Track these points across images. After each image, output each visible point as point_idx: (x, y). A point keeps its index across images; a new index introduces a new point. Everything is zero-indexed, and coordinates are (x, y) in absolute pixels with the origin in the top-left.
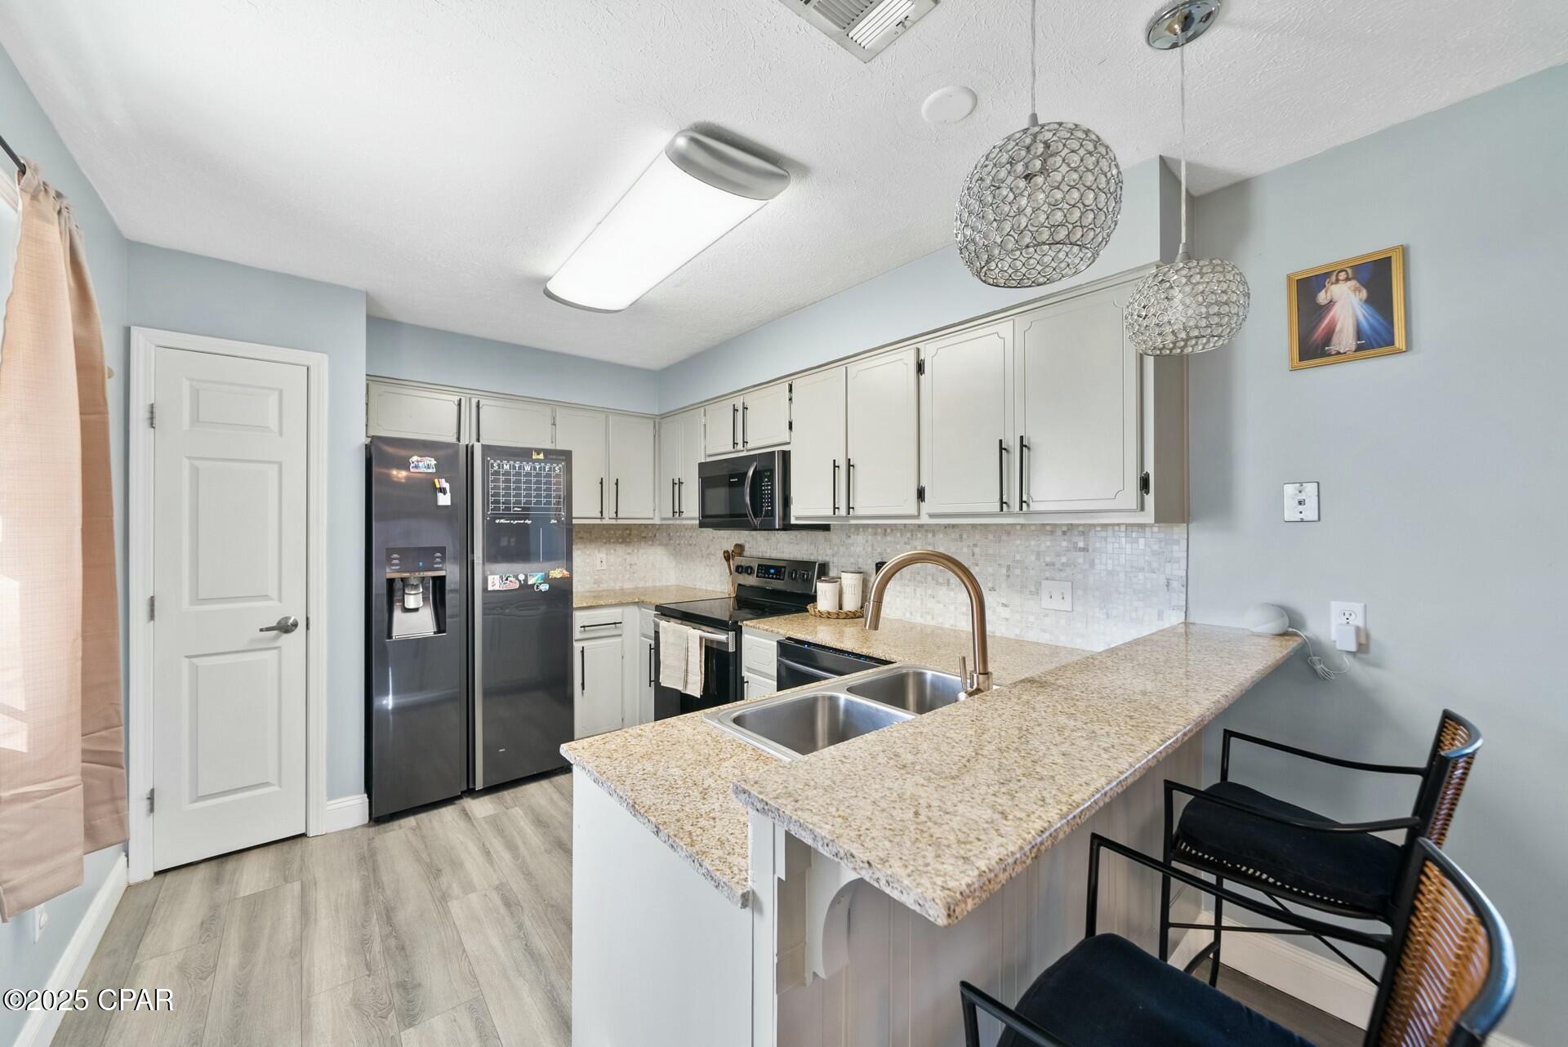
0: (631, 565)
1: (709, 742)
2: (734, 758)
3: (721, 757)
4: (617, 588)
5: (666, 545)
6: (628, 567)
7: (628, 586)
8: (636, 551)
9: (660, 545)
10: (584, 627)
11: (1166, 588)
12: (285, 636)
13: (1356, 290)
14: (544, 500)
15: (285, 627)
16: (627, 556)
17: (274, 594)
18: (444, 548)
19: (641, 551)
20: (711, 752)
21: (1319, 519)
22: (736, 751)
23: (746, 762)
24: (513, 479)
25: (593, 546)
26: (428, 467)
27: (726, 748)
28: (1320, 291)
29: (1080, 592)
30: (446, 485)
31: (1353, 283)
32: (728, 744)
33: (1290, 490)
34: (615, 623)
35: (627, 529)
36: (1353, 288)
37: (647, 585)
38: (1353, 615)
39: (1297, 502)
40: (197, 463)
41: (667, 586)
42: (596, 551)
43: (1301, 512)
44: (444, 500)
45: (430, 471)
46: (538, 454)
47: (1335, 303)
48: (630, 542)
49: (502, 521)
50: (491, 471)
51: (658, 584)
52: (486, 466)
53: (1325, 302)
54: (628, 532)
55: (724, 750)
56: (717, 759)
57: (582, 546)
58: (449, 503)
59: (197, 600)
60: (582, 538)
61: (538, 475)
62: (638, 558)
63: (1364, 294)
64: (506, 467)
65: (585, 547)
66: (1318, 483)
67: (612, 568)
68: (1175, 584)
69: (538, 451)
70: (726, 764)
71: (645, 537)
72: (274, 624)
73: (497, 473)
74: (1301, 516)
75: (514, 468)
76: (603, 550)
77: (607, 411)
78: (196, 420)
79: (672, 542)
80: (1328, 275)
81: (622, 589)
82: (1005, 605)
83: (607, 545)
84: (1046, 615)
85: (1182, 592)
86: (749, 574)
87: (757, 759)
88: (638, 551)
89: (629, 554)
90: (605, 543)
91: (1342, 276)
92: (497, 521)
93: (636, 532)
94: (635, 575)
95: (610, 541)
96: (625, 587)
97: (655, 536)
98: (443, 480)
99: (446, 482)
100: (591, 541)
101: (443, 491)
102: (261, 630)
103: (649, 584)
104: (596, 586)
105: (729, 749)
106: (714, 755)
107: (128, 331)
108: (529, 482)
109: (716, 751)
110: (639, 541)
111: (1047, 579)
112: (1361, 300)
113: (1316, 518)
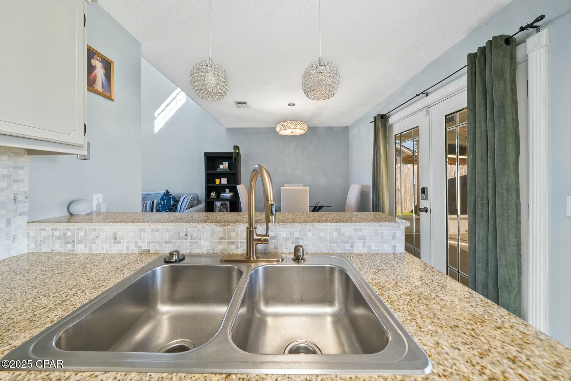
1: (418, 316)
2: (399, 293)
3: (409, 297)
13: (102, 68)
20: (417, 304)
22: (396, 299)
23: (391, 288)
27: (403, 304)
31: (101, 64)
32: (401, 308)
47: (97, 68)
53: (94, 65)
55: (406, 303)
56: (412, 297)
70: (405, 291)
87: (383, 287)
91: (98, 59)
105: (402, 302)
106: (414, 301)
109: (412, 304)
112: (103, 73)
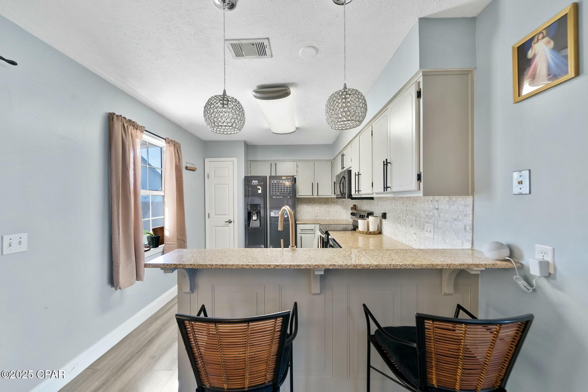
0: (328, 211)
4: (323, 219)
5: (342, 205)
6: (327, 212)
7: (327, 218)
8: (330, 207)
9: (339, 205)
10: (302, 230)
11: (464, 230)
12: (230, 224)
13: (548, 43)
14: (283, 191)
15: (230, 222)
16: (327, 209)
17: (228, 214)
18: (260, 204)
19: (332, 207)
21: (530, 193)
24: (277, 185)
25: (315, 205)
26: (256, 183)
28: (529, 50)
29: (436, 230)
30: (260, 188)
31: (547, 39)
33: (516, 175)
34: (312, 230)
35: (327, 199)
36: (546, 43)
37: (335, 219)
38: (546, 254)
39: (518, 183)
40: (216, 185)
41: (342, 219)
42: (316, 207)
43: (520, 189)
44: (260, 192)
45: (257, 184)
46: (284, 177)
47: (537, 55)
48: (328, 204)
49: (274, 197)
50: (271, 183)
51: (339, 218)
52: (270, 181)
53: (532, 56)
54: (327, 200)
57: (311, 205)
58: (261, 192)
59: (216, 215)
60: (311, 202)
61: (278, 184)
62: (331, 209)
63: (552, 44)
64: (275, 182)
65: (312, 205)
66: (530, 171)
67: (322, 212)
68: (468, 228)
69: (284, 176)
71: (333, 202)
72: (228, 221)
73: (273, 184)
74: (521, 191)
75: (277, 182)
76: (319, 206)
77: (314, 161)
78: (215, 176)
79: (344, 204)
80: (532, 39)
81: (325, 219)
82: (415, 234)
83: (320, 205)
84: (426, 240)
85: (470, 233)
86: (354, 216)
88: (331, 207)
89: (328, 207)
90: (319, 204)
91: (541, 36)
92: (273, 197)
93: (330, 200)
94: (330, 215)
95: (321, 204)
96: (326, 219)
97: (337, 201)
98: (259, 186)
99: (260, 187)
100: (314, 203)
101: (259, 189)
102: (225, 222)
103: (335, 218)
104: (316, 218)
107: (204, 159)
108: (276, 186)
110: (331, 203)
111: (427, 223)
112: (550, 49)
113: (528, 192)
